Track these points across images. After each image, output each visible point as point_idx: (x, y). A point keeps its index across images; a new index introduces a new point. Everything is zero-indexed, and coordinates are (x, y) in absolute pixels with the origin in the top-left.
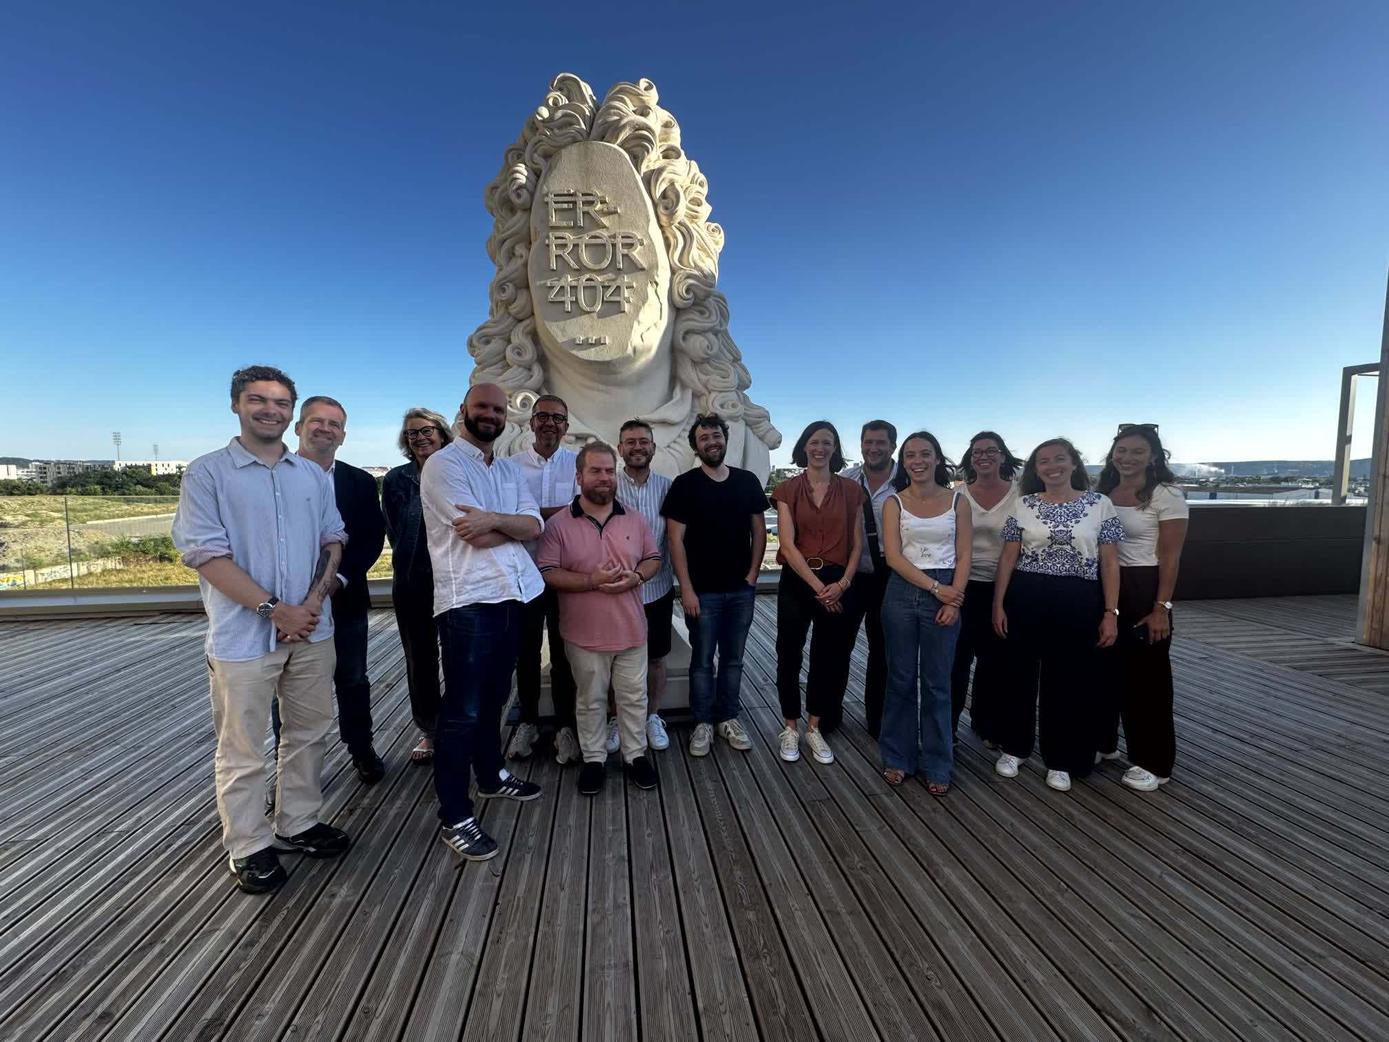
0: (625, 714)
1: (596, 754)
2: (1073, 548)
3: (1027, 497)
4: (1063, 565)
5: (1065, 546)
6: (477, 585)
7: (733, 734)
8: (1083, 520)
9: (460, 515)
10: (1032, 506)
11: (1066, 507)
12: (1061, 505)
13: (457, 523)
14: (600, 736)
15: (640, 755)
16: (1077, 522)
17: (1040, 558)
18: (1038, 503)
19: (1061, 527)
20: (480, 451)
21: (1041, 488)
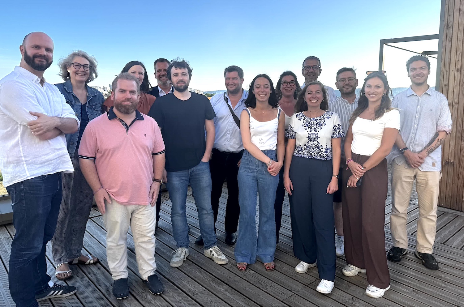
0: (141, 248)
1: (120, 274)
2: (319, 143)
3: (298, 114)
4: (313, 152)
5: (314, 142)
6: (43, 165)
7: (216, 255)
8: (324, 127)
9: (33, 119)
10: (300, 119)
11: (316, 120)
12: (313, 119)
13: (31, 124)
14: (123, 262)
15: (152, 273)
16: (321, 129)
17: (303, 149)
18: (303, 118)
19: (313, 132)
20: (37, 77)
21: (306, 109)
